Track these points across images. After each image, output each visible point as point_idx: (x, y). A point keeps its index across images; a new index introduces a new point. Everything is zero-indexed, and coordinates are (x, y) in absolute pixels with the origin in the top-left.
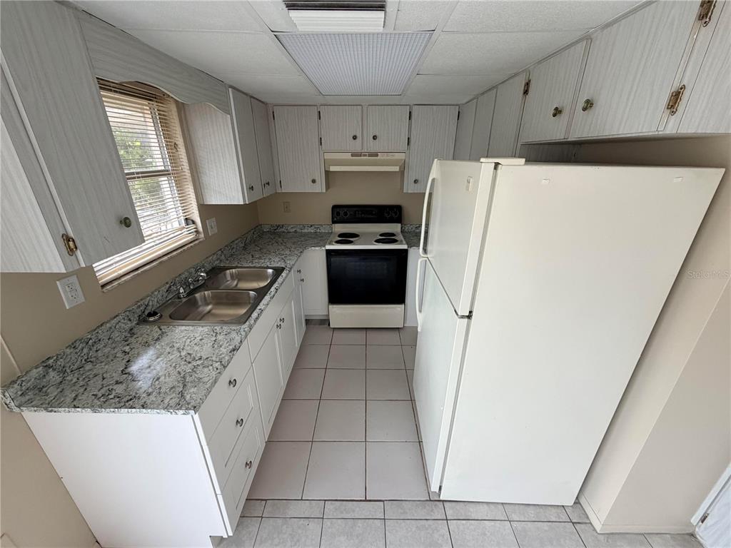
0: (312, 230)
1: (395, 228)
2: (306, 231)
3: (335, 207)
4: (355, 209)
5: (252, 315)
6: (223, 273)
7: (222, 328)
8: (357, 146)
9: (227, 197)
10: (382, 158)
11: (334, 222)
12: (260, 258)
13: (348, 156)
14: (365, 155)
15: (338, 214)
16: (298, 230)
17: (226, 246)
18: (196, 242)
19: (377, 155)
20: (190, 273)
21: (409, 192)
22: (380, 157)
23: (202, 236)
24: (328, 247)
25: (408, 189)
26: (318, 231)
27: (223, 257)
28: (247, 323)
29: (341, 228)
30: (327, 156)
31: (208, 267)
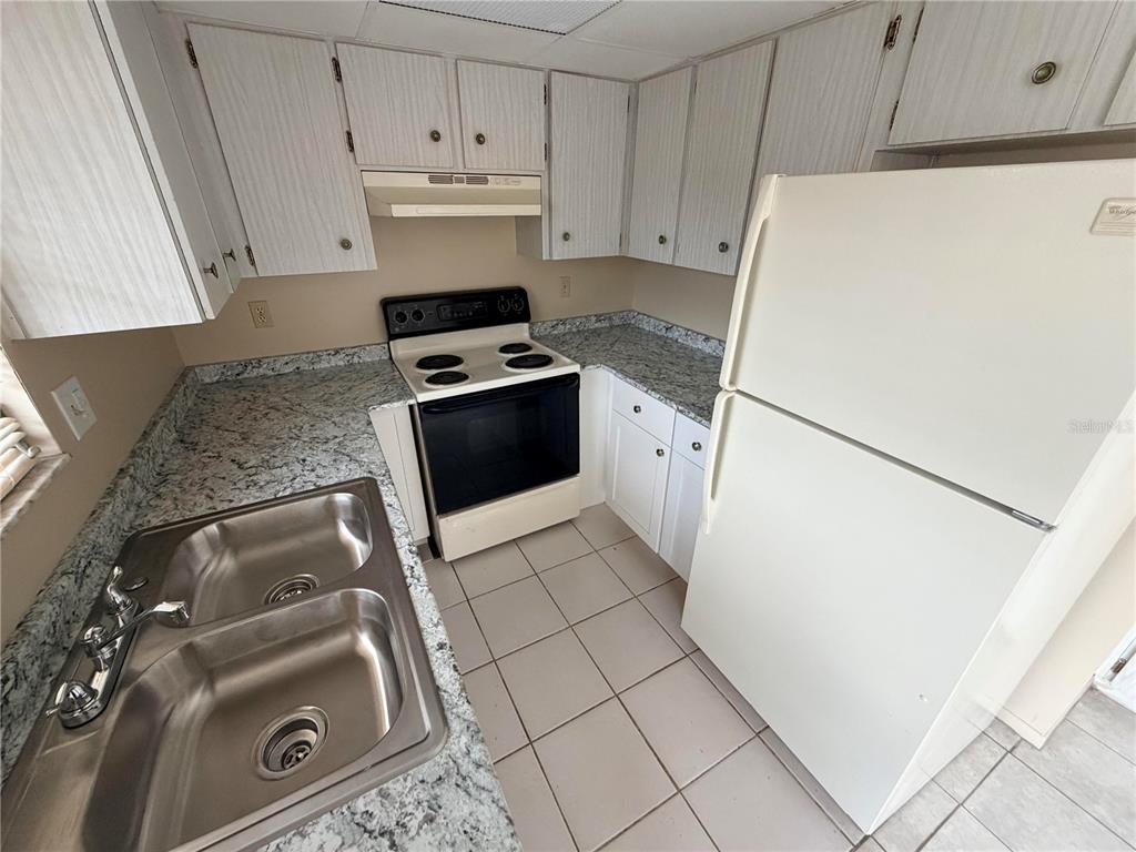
0: (339, 361)
1: (518, 332)
2: (324, 365)
3: (387, 304)
4: (436, 303)
5: (441, 682)
6: (182, 547)
7: (384, 795)
8: (441, 157)
9: (129, 304)
10: (496, 187)
11: (392, 337)
12: (267, 465)
13: (422, 182)
14: (460, 181)
15: (401, 317)
16: (305, 367)
17: (133, 454)
18: (42, 479)
19: (485, 181)
20: (63, 600)
21: (555, 258)
22: (493, 184)
23: (51, 448)
24: (423, 397)
25: (551, 254)
26: (356, 360)
27: (140, 493)
28: (455, 725)
29: (409, 349)
30: (372, 180)
31: (112, 546)
